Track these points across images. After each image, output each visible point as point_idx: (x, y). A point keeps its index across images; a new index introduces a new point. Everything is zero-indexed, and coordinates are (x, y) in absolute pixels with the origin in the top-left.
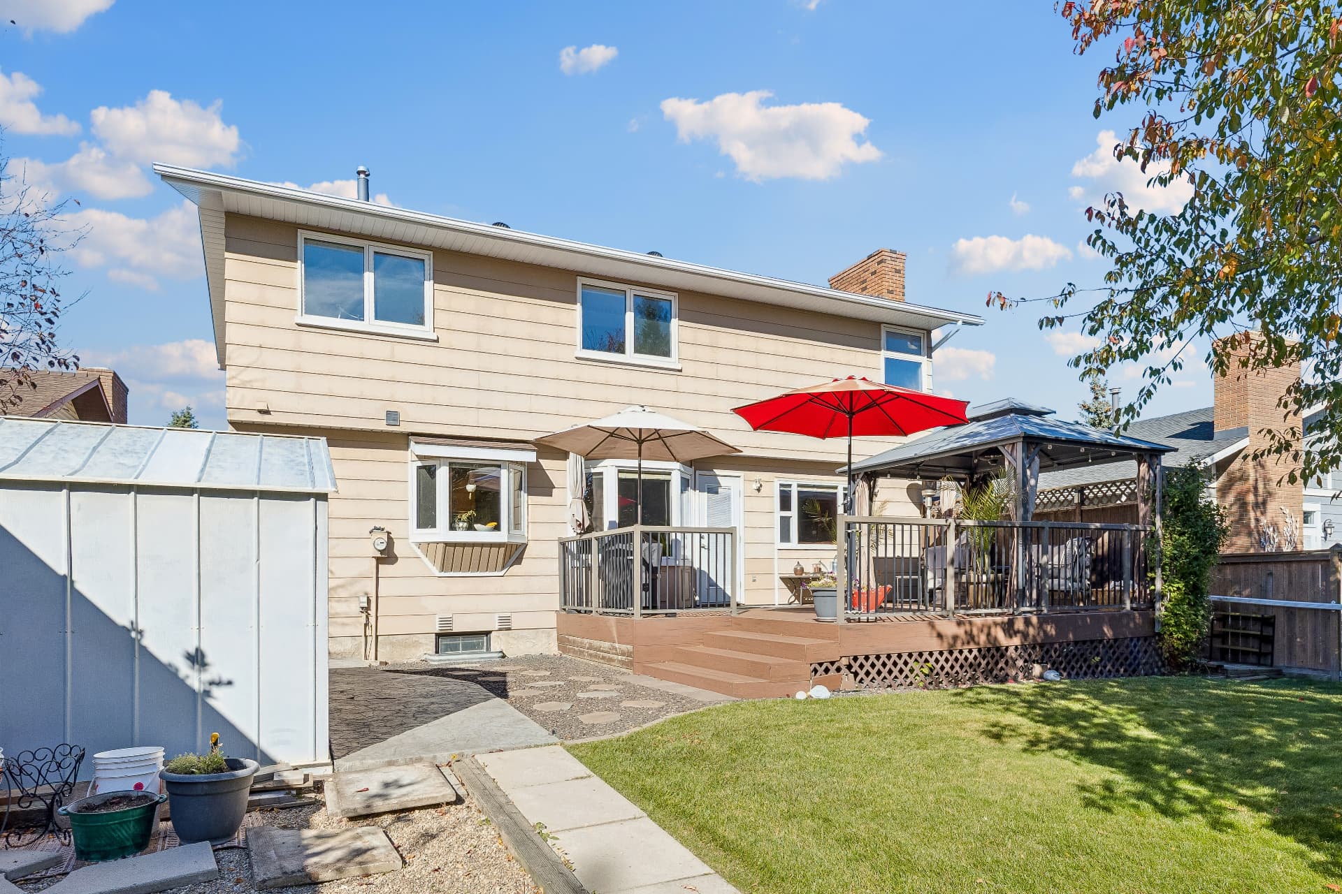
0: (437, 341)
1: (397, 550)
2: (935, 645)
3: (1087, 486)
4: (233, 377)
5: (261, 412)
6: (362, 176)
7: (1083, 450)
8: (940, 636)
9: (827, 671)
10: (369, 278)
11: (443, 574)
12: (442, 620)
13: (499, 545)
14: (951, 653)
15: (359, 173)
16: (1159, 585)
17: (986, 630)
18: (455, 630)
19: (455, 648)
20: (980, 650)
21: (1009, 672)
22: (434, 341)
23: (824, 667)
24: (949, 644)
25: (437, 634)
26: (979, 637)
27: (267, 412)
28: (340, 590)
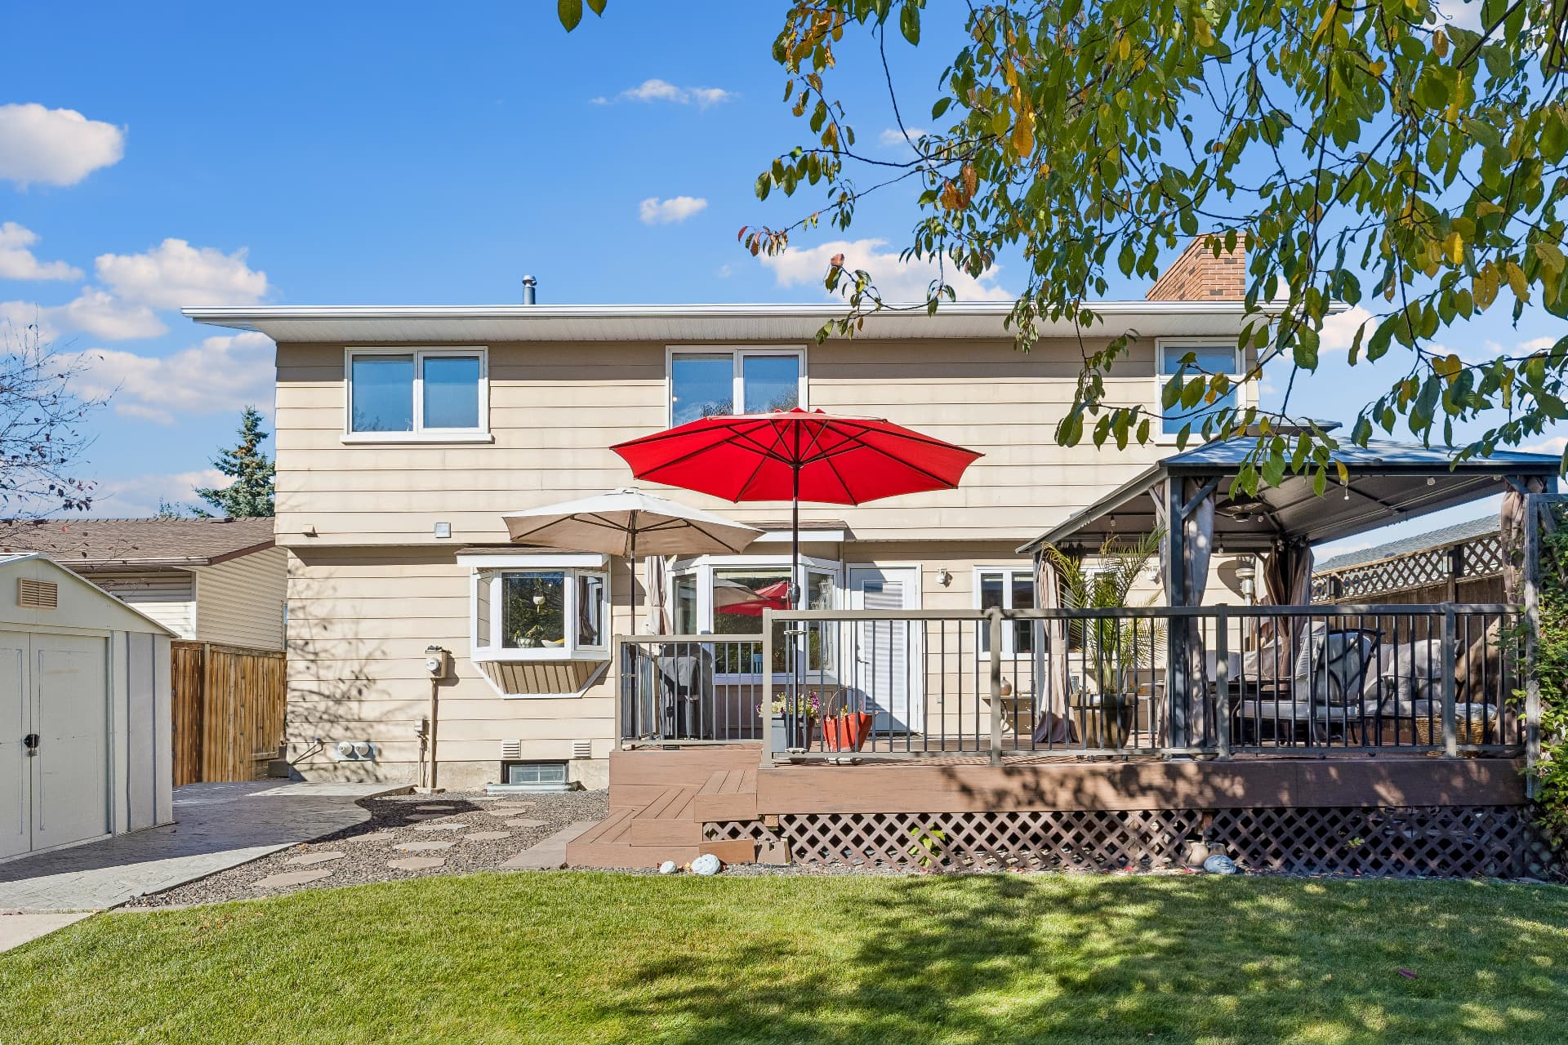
0: (493, 442)
1: (459, 670)
2: (957, 805)
3: (1465, 543)
4: (283, 503)
5: (308, 535)
6: (528, 285)
7: (1431, 482)
8: (966, 790)
9: (734, 833)
10: (418, 385)
11: (508, 696)
12: (507, 747)
13: (565, 663)
14: (991, 817)
15: (525, 282)
16: (1534, 712)
17: (1071, 784)
18: (523, 758)
19: (531, 777)
20: (1057, 816)
21: (1129, 854)
22: (489, 443)
23: (729, 827)
24: (986, 803)
25: (503, 762)
26: (1055, 796)
27: (313, 535)
28: (397, 713)
